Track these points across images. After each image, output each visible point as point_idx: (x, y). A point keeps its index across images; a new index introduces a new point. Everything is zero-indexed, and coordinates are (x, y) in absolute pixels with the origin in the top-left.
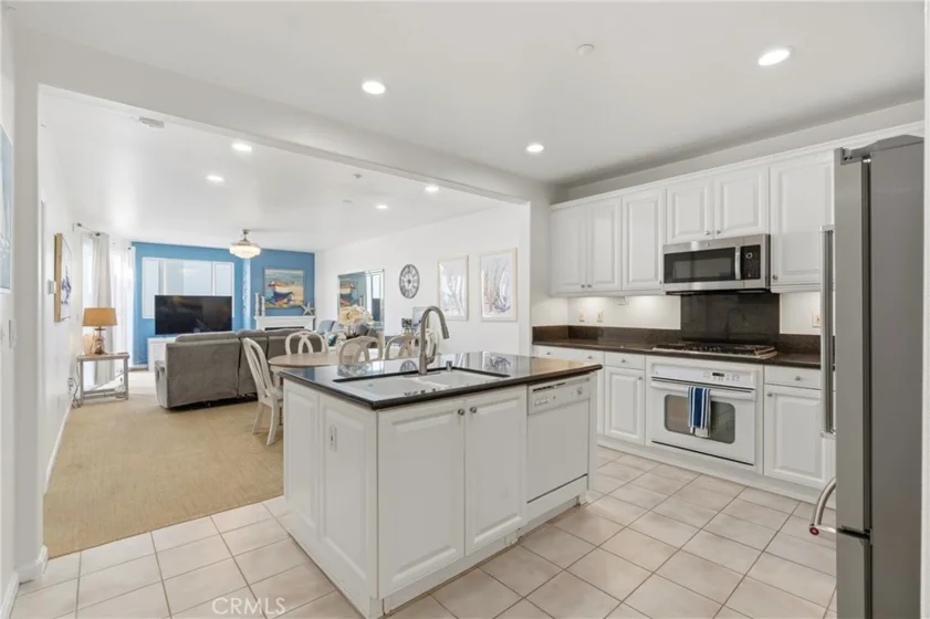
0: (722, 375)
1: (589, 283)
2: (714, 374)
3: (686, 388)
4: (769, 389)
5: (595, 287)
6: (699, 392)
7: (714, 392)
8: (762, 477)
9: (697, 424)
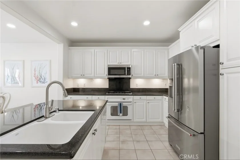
0: (125, 99)
1: (84, 74)
2: (123, 99)
3: (117, 104)
4: (135, 101)
5: (86, 76)
6: (120, 104)
7: (124, 104)
8: (134, 122)
9: (121, 113)
